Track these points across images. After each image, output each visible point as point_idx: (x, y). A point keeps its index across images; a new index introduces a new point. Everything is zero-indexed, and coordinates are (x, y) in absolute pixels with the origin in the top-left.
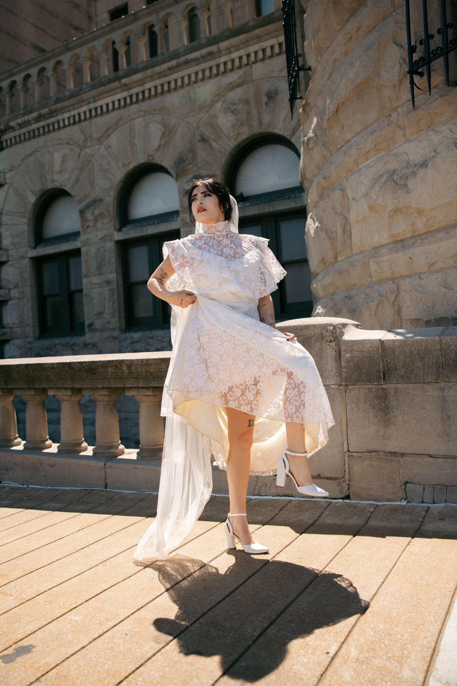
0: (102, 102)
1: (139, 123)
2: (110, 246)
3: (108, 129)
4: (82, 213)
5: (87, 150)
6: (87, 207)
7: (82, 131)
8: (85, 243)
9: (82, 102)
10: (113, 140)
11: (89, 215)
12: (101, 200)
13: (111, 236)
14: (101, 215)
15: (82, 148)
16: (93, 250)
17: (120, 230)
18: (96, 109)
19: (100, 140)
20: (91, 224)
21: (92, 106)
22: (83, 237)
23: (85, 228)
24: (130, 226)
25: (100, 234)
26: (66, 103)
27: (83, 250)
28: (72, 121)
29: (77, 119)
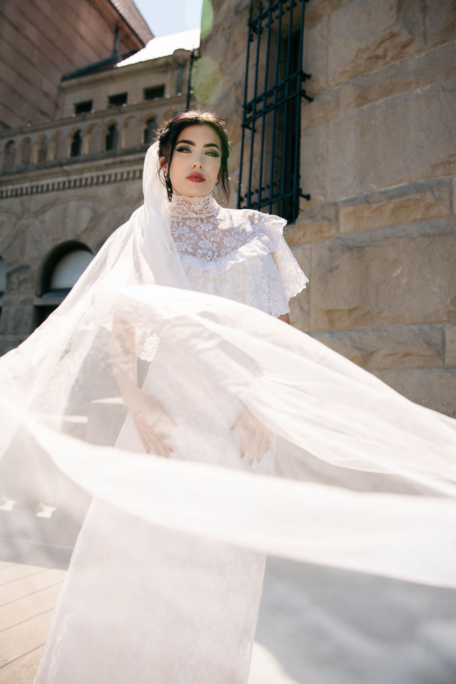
0: (44, 182)
1: (72, 205)
2: (29, 309)
3: (45, 206)
4: (9, 275)
5: (24, 221)
6: (15, 271)
7: (22, 204)
8: (7, 303)
9: (26, 179)
10: (48, 216)
11: (14, 279)
12: (27, 267)
13: (31, 300)
14: (25, 280)
15: (19, 218)
16: (12, 311)
17: (40, 296)
18: (37, 187)
19: (36, 214)
20: (15, 287)
21: (35, 183)
22: (6, 298)
23: (9, 289)
24: (50, 295)
25: (22, 297)
26: (11, 177)
27: (4, 309)
28: (14, 193)
29: (19, 192)
